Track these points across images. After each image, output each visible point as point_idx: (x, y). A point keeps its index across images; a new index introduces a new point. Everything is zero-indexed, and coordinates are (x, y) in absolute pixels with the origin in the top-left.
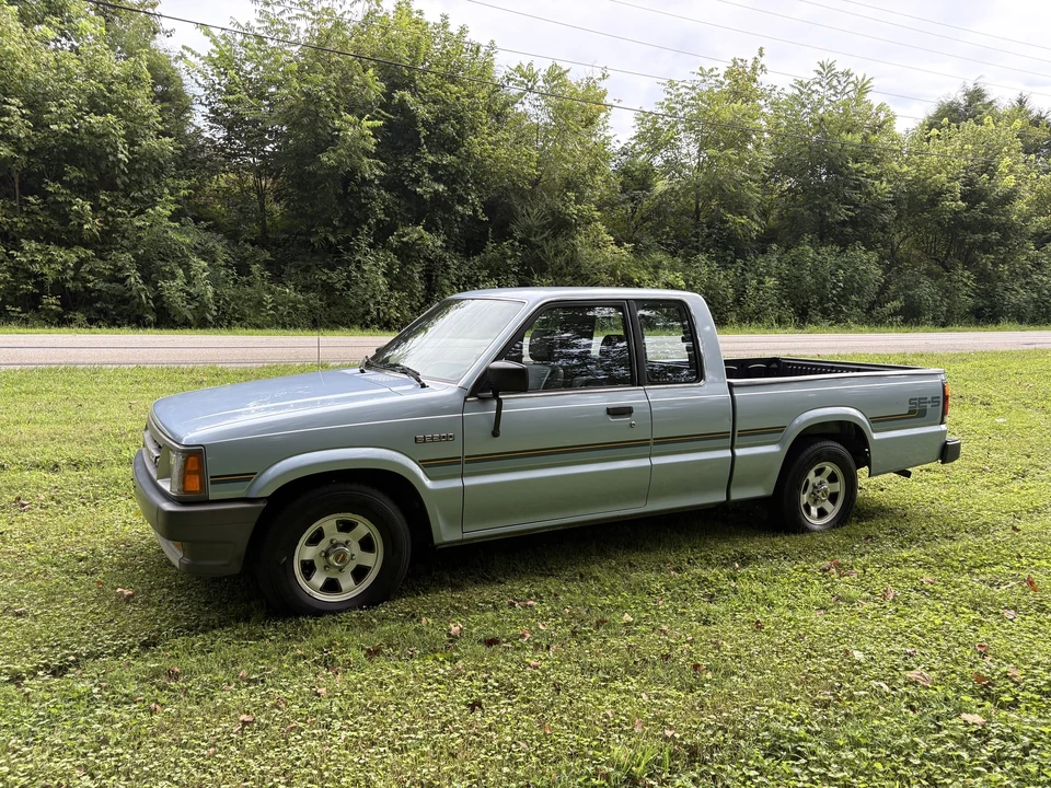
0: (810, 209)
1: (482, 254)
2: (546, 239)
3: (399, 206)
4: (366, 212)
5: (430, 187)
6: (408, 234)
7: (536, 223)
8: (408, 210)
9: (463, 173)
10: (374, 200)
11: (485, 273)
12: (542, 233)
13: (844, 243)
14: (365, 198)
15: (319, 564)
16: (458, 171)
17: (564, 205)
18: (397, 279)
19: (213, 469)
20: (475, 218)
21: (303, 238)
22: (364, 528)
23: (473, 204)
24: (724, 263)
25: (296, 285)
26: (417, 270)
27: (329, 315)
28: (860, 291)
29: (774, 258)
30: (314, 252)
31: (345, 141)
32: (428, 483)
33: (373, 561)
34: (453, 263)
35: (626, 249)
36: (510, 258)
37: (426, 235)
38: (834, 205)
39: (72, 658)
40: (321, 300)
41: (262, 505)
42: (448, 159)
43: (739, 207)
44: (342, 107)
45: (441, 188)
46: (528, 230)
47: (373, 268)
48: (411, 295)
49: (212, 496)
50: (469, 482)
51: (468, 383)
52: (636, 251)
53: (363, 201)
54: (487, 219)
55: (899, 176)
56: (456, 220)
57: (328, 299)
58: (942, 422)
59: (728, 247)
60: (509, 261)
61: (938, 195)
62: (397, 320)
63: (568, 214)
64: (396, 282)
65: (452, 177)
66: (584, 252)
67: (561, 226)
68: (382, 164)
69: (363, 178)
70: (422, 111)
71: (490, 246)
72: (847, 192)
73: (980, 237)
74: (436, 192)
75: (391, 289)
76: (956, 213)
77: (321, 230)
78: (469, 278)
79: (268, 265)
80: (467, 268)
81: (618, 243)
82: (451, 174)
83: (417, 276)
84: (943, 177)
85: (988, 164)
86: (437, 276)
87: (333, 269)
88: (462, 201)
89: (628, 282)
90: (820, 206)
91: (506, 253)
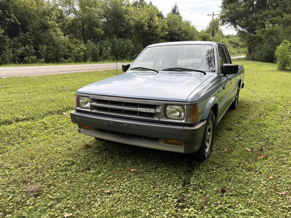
0: (114, 28)
1: (17, 37)
7: (37, 27)
11: (20, 44)
13: (125, 38)
16: (6, 5)
17: (45, 21)
20: (15, 23)
23: (14, 18)
28: (129, 51)
29: (106, 42)
35: (67, 37)
36: (29, 38)
38: (120, 27)
43: (97, 26)
46: (34, 28)
52: (70, 38)
54: (20, 24)
55: (134, 20)
56: (6, 24)
60: (29, 40)
61: (143, 25)
63: (48, 24)
65: (3, 7)
66: (54, 37)
67: (45, 27)
71: (21, 34)
72: (122, 23)
73: (152, 37)
76: (147, 31)
78: (14, 46)
80: (13, 42)
81: (65, 35)
84: (143, 21)
85: (151, 18)
88: (9, 17)
89: (69, 48)
90: (117, 27)
91: (27, 37)
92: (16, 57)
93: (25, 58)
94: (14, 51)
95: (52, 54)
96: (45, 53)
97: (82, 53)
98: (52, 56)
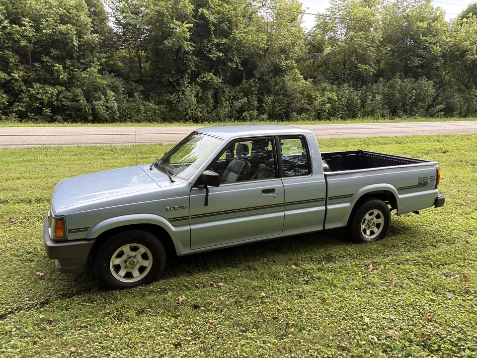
0: (401, 60)
1: (241, 85)
2: (271, 78)
3: (201, 63)
4: (187, 67)
5: (215, 54)
6: (206, 77)
7: (266, 70)
8: (206, 65)
9: (232, 47)
10: (190, 61)
11: (242, 94)
12: (269, 75)
13: (417, 77)
14: (186, 60)
15: (122, 266)
16: (229, 46)
17: (279, 61)
18: (201, 98)
19: (69, 226)
20: (237, 68)
21: (158, 79)
22: (143, 249)
23: (236, 62)
24: (356, 87)
25: (155, 102)
26: (210, 94)
27: (170, 115)
28: (423, 100)
29: (381, 86)
30: (164, 85)
31: (176, 34)
32: (173, 228)
33: (148, 264)
34: (227, 90)
35: (309, 81)
36: (254, 87)
37: (214, 77)
38: (412, 58)
39: (10, 310)
40: (166, 108)
41: (93, 242)
42: (224, 41)
43: (364, 60)
44: (174, 18)
45: (221, 54)
46: (262, 74)
47: (190, 94)
48: (208, 105)
49: (69, 238)
50: (193, 227)
51: (192, 181)
52: (314, 82)
53: (185, 62)
54: (242, 69)
55: (446, 43)
56: (228, 69)
57: (169, 108)
58: (436, 188)
59: (359, 80)
60: (253, 89)
62: (201, 117)
63: (281, 66)
64: (200, 99)
65: (226, 50)
66: (289, 83)
67: (278, 71)
68: (193, 44)
69: (185, 51)
70: (212, 18)
71: (244, 81)
72: (419, 51)
74: (218, 56)
75: (198, 103)
77: (166, 75)
78: (234, 97)
79: (143, 92)
80: (233, 92)
81: (305, 79)
82: (226, 48)
83: (210, 97)
84: (467, 43)
86: (219, 96)
87: (171, 94)
88: (231, 60)
89: (310, 97)
90: (405, 59)
91: (252, 85)
92: (235, 113)
93: (244, 114)
94: (233, 104)
95: (280, 108)
96: (270, 107)
97: (328, 106)
98: (280, 110)
